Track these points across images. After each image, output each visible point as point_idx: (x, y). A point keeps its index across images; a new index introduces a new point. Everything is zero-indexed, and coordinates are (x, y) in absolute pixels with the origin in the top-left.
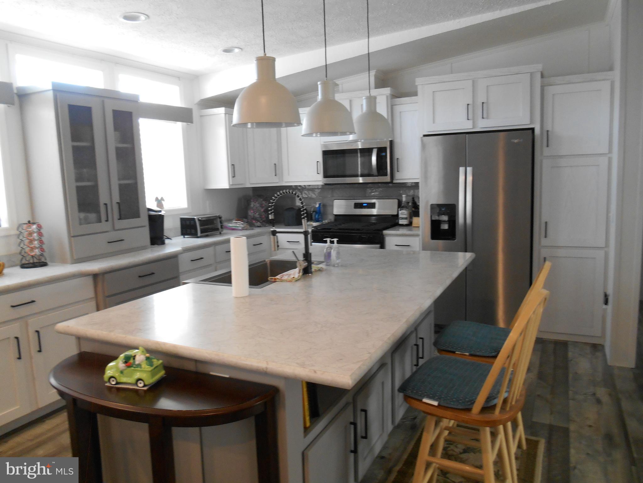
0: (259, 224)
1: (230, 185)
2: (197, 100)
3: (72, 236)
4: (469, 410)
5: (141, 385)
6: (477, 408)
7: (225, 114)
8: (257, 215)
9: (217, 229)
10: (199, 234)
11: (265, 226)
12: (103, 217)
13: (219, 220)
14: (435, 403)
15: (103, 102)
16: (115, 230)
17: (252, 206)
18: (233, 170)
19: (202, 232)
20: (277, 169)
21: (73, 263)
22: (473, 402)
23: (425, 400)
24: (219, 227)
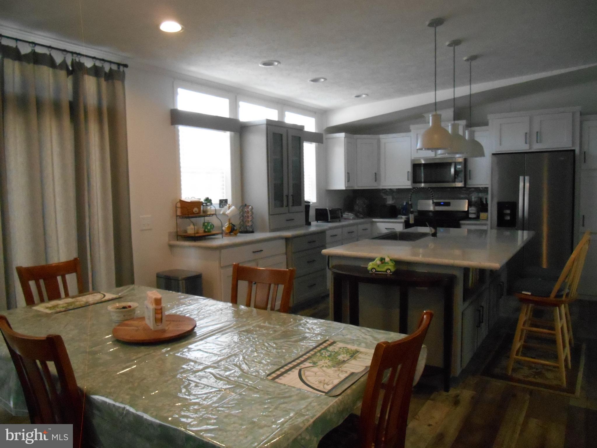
0: (362, 216)
1: (345, 187)
2: (325, 128)
3: (270, 215)
4: (549, 296)
5: (389, 272)
6: (553, 295)
7: (345, 137)
8: (361, 210)
9: (339, 218)
10: (329, 220)
11: (366, 218)
12: (285, 203)
13: (340, 211)
14: (530, 294)
15: (287, 131)
16: (289, 212)
17: (357, 202)
18: (349, 177)
19: (331, 219)
20: (376, 177)
21: (270, 232)
22: (551, 292)
23: (523, 292)
24: (340, 216)
